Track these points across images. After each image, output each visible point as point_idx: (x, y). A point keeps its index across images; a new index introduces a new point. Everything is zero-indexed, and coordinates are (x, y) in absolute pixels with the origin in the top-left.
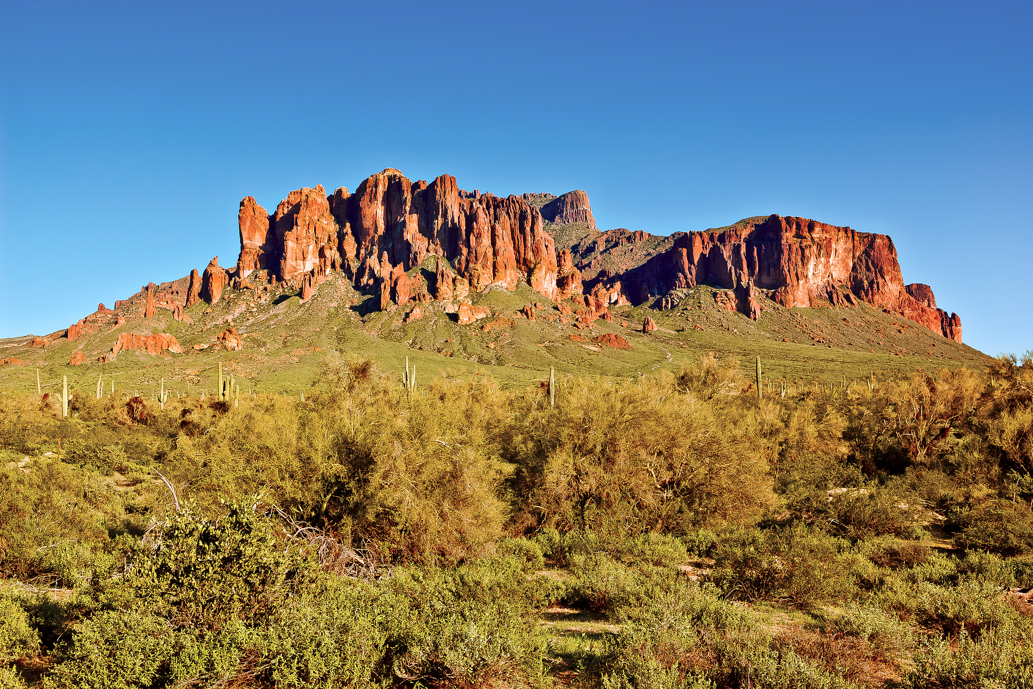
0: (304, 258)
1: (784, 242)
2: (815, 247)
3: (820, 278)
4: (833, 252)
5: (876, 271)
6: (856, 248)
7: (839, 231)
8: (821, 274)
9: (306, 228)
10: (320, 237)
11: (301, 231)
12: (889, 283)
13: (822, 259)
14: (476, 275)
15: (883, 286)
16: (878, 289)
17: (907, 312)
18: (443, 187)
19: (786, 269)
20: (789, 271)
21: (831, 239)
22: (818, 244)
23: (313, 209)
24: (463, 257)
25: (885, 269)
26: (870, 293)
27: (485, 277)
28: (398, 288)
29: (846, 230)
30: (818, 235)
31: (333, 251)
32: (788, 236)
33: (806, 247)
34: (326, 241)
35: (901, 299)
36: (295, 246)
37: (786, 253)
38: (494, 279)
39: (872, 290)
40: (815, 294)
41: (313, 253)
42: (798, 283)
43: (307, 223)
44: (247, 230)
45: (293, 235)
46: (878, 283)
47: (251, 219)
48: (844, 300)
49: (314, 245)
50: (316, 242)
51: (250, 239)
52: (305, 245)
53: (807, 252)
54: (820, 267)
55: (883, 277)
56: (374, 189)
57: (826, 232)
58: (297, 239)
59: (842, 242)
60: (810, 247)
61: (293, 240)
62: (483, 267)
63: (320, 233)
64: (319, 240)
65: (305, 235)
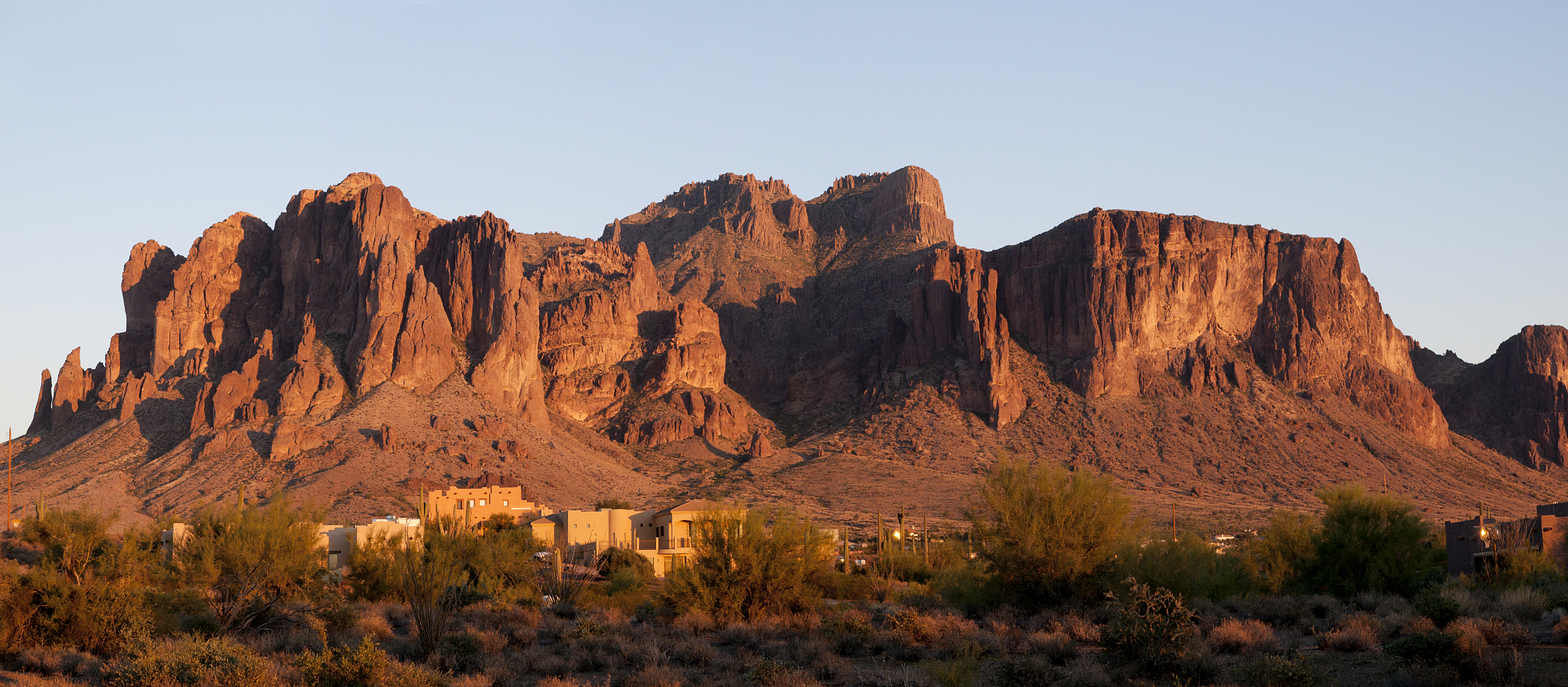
2: (1162, 273)
4: (1220, 280)
5: (1299, 314)
6: (1269, 268)
7: (1235, 235)
8: (1177, 326)
9: (187, 294)
10: (213, 306)
13: (1183, 295)
14: (362, 368)
15: (1313, 344)
20: (1100, 325)
21: (1216, 251)
22: (1173, 265)
23: (207, 257)
27: (375, 372)
29: (1251, 230)
30: (1179, 247)
32: (1107, 252)
33: (1140, 272)
36: (169, 324)
37: (1097, 286)
38: (391, 374)
39: (1287, 352)
41: (199, 334)
42: (1115, 347)
43: (191, 284)
45: (167, 307)
48: (1222, 375)
49: (200, 320)
50: (206, 317)
52: (185, 322)
53: (1141, 283)
54: (1177, 311)
55: (1314, 325)
57: (1207, 239)
58: (172, 311)
59: (1241, 256)
61: (167, 314)
62: (374, 354)
63: (213, 300)
64: (211, 312)
65: (186, 305)
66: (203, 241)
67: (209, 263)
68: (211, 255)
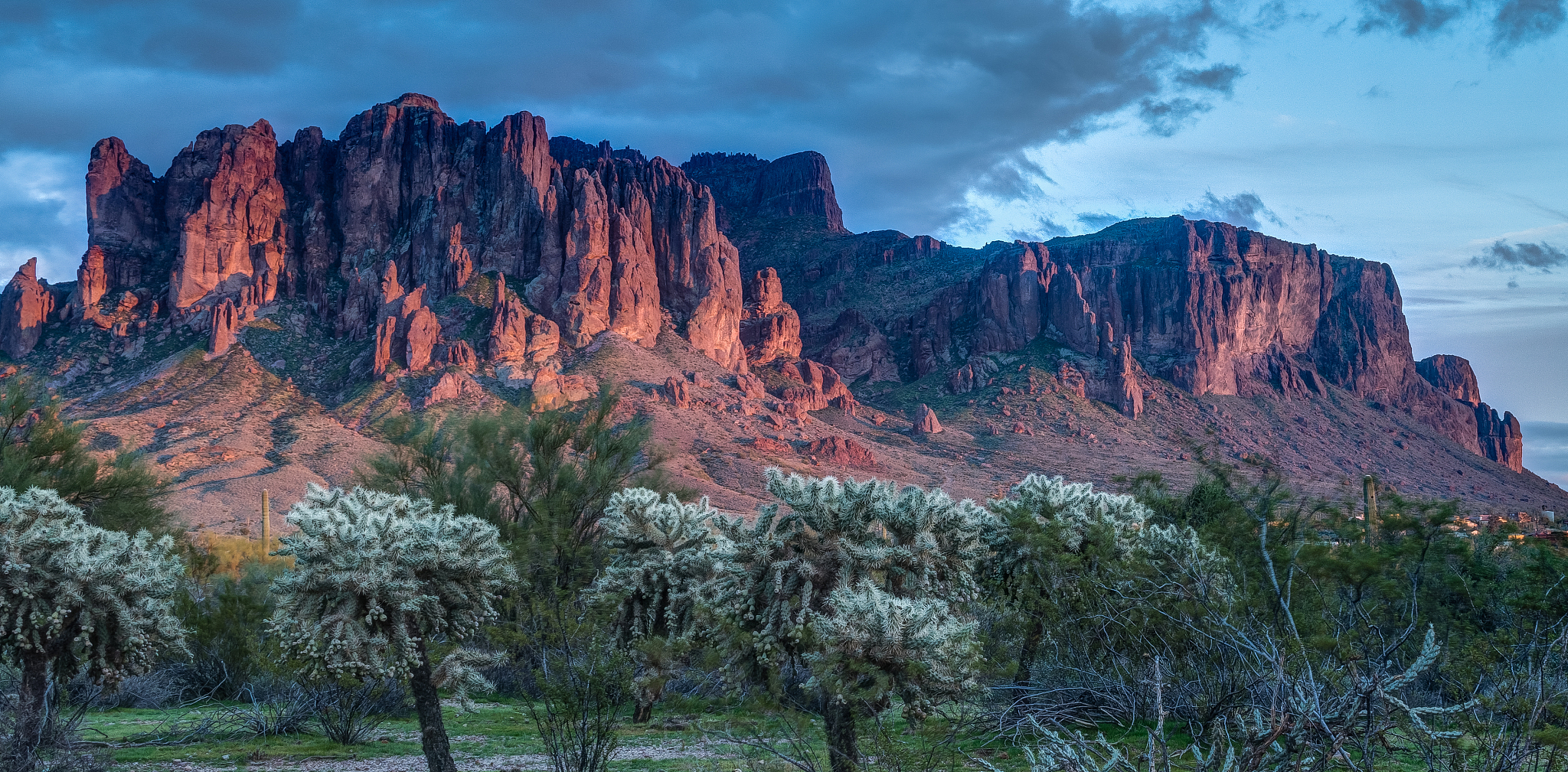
1: (1192, 268)
2: (1248, 283)
3: (1258, 340)
4: (1283, 292)
6: (1326, 285)
8: (1260, 332)
12: (1386, 354)
13: (1264, 305)
15: (1374, 360)
16: (1365, 365)
17: (1416, 408)
18: (516, 136)
19: (1194, 322)
20: (1200, 326)
21: (1280, 266)
22: (1255, 276)
24: (551, 277)
25: (1379, 326)
26: (1350, 371)
27: (593, 320)
28: (410, 336)
29: (1308, 249)
30: (1256, 260)
32: (1199, 258)
35: (1406, 383)
37: (1195, 290)
39: (1354, 365)
40: (1246, 371)
42: (1216, 348)
46: (1364, 353)
48: (1302, 382)
53: (1234, 290)
54: (1259, 319)
55: (1375, 342)
57: (1272, 254)
59: (1300, 273)
60: (1240, 279)
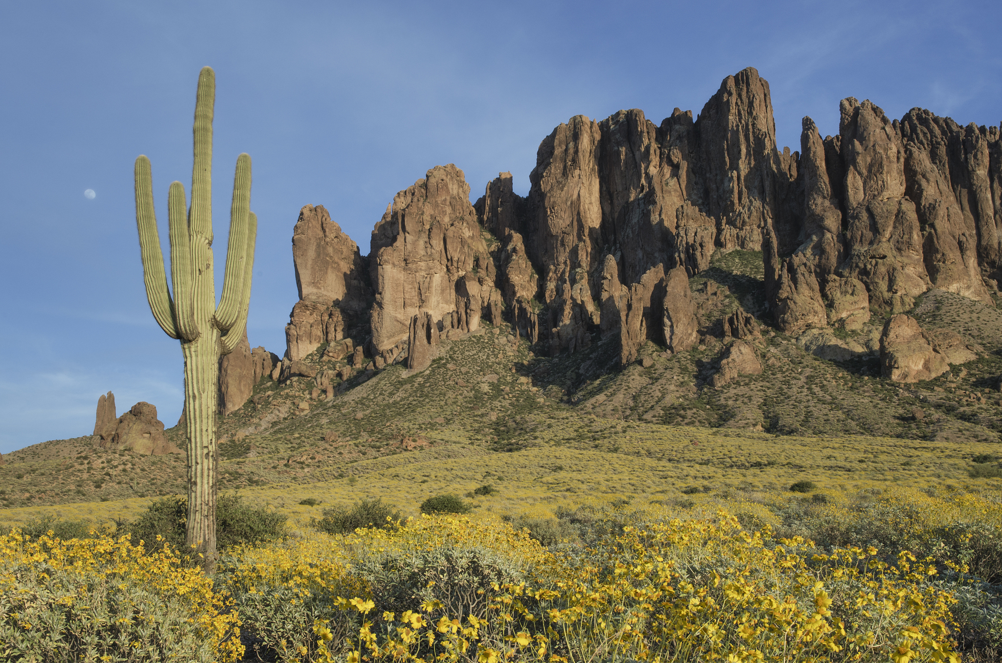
0: (423, 301)
9: (424, 237)
10: (456, 259)
11: (414, 243)
14: (882, 269)
18: (744, 94)
23: (440, 200)
24: (828, 235)
27: (908, 276)
28: (668, 303)
31: (485, 288)
34: (470, 266)
36: (401, 276)
38: (933, 279)
41: (443, 291)
43: (427, 227)
44: (309, 266)
45: (395, 254)
47: (318, 245)
49: (443, 274)
50: (448, 270)
51: (314, 284)
52: (423, 273)
56: (571, 145)
58: (405, 260)
61: (396, 263)
62: (899, 250)
63: (456, 250)
64: (455, 264)
65: (422, 252)
66: (432, 181)
67: (442, 207)
68: (443, 198)
